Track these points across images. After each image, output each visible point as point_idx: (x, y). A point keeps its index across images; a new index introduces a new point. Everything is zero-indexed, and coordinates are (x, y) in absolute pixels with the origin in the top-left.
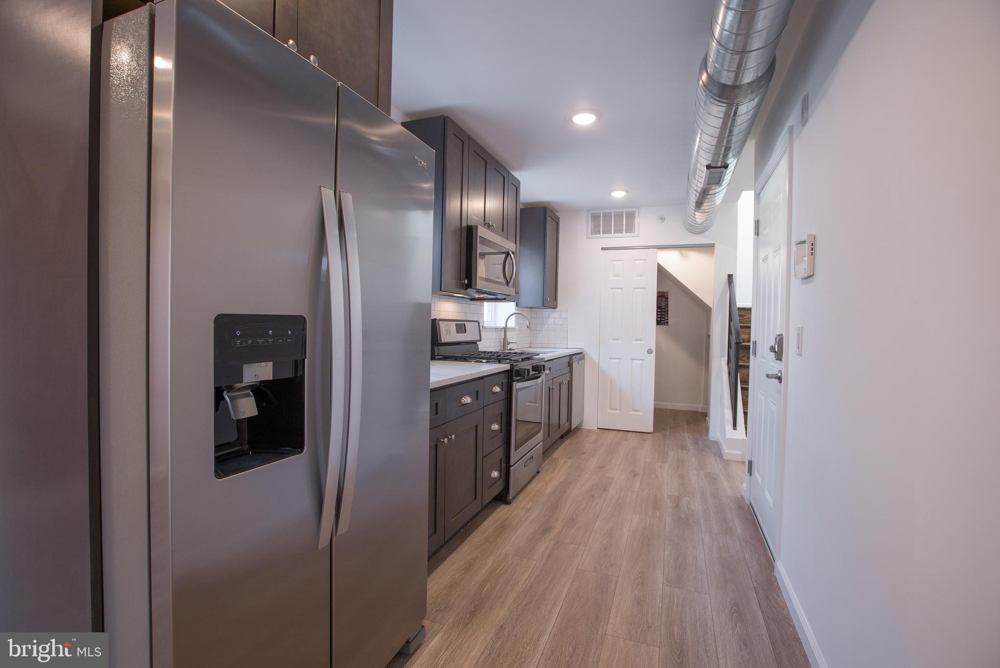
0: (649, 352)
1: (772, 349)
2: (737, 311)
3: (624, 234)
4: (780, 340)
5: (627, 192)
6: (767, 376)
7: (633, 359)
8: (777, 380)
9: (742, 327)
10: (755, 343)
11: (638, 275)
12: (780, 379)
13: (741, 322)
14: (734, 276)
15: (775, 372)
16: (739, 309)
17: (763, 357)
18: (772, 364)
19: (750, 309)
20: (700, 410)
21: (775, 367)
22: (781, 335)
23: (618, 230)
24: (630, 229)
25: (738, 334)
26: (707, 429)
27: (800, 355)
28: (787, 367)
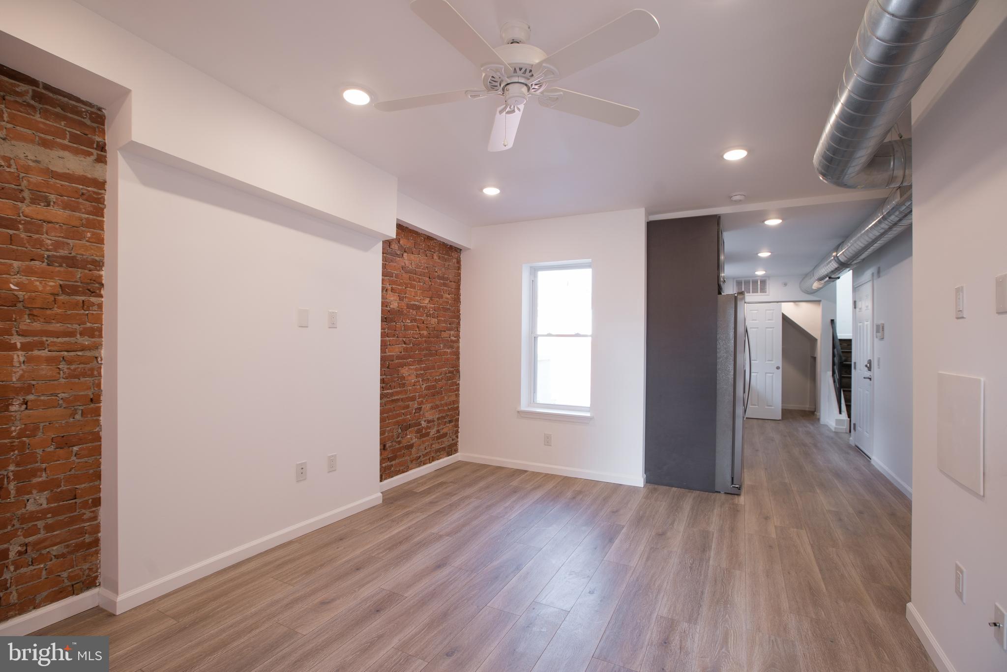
0: (778, 368)
1: (866, 366)
2: (838, 341)
3: (759, 294)
4: (870, 362)
5: (766, 271)
6: (864, 378)
7: (766, 373)
8: (869, 380)
9: (843, 352)
10: (855, 363)
11: (769, 320)
12: (870, 379)
13: (842, 349)
14: (835, 321)
15: (868, 376)
16: (840, 340)
17: (860, 370)
18: (866, 373)
19: (850, 341)
20: (807, 409)
21: (867, 374)
22: (870, 360)
23: (755, 291)
24: (763, 290)
25: (840, 357)
26: (819, 420)
27: (879, 368)
28: (873, 374)
